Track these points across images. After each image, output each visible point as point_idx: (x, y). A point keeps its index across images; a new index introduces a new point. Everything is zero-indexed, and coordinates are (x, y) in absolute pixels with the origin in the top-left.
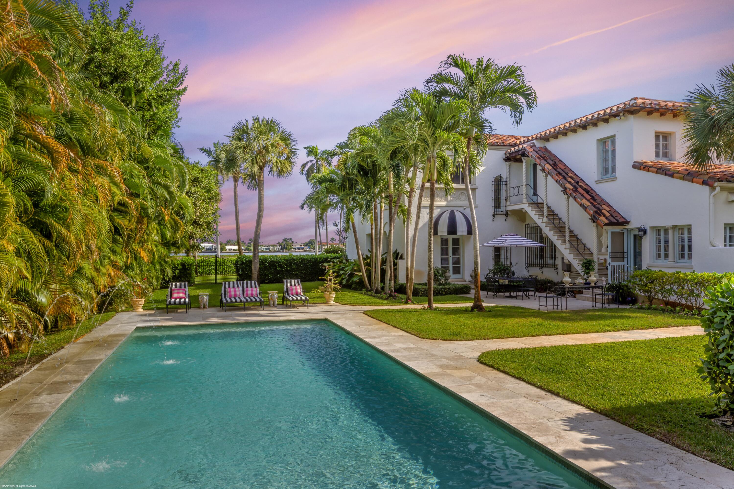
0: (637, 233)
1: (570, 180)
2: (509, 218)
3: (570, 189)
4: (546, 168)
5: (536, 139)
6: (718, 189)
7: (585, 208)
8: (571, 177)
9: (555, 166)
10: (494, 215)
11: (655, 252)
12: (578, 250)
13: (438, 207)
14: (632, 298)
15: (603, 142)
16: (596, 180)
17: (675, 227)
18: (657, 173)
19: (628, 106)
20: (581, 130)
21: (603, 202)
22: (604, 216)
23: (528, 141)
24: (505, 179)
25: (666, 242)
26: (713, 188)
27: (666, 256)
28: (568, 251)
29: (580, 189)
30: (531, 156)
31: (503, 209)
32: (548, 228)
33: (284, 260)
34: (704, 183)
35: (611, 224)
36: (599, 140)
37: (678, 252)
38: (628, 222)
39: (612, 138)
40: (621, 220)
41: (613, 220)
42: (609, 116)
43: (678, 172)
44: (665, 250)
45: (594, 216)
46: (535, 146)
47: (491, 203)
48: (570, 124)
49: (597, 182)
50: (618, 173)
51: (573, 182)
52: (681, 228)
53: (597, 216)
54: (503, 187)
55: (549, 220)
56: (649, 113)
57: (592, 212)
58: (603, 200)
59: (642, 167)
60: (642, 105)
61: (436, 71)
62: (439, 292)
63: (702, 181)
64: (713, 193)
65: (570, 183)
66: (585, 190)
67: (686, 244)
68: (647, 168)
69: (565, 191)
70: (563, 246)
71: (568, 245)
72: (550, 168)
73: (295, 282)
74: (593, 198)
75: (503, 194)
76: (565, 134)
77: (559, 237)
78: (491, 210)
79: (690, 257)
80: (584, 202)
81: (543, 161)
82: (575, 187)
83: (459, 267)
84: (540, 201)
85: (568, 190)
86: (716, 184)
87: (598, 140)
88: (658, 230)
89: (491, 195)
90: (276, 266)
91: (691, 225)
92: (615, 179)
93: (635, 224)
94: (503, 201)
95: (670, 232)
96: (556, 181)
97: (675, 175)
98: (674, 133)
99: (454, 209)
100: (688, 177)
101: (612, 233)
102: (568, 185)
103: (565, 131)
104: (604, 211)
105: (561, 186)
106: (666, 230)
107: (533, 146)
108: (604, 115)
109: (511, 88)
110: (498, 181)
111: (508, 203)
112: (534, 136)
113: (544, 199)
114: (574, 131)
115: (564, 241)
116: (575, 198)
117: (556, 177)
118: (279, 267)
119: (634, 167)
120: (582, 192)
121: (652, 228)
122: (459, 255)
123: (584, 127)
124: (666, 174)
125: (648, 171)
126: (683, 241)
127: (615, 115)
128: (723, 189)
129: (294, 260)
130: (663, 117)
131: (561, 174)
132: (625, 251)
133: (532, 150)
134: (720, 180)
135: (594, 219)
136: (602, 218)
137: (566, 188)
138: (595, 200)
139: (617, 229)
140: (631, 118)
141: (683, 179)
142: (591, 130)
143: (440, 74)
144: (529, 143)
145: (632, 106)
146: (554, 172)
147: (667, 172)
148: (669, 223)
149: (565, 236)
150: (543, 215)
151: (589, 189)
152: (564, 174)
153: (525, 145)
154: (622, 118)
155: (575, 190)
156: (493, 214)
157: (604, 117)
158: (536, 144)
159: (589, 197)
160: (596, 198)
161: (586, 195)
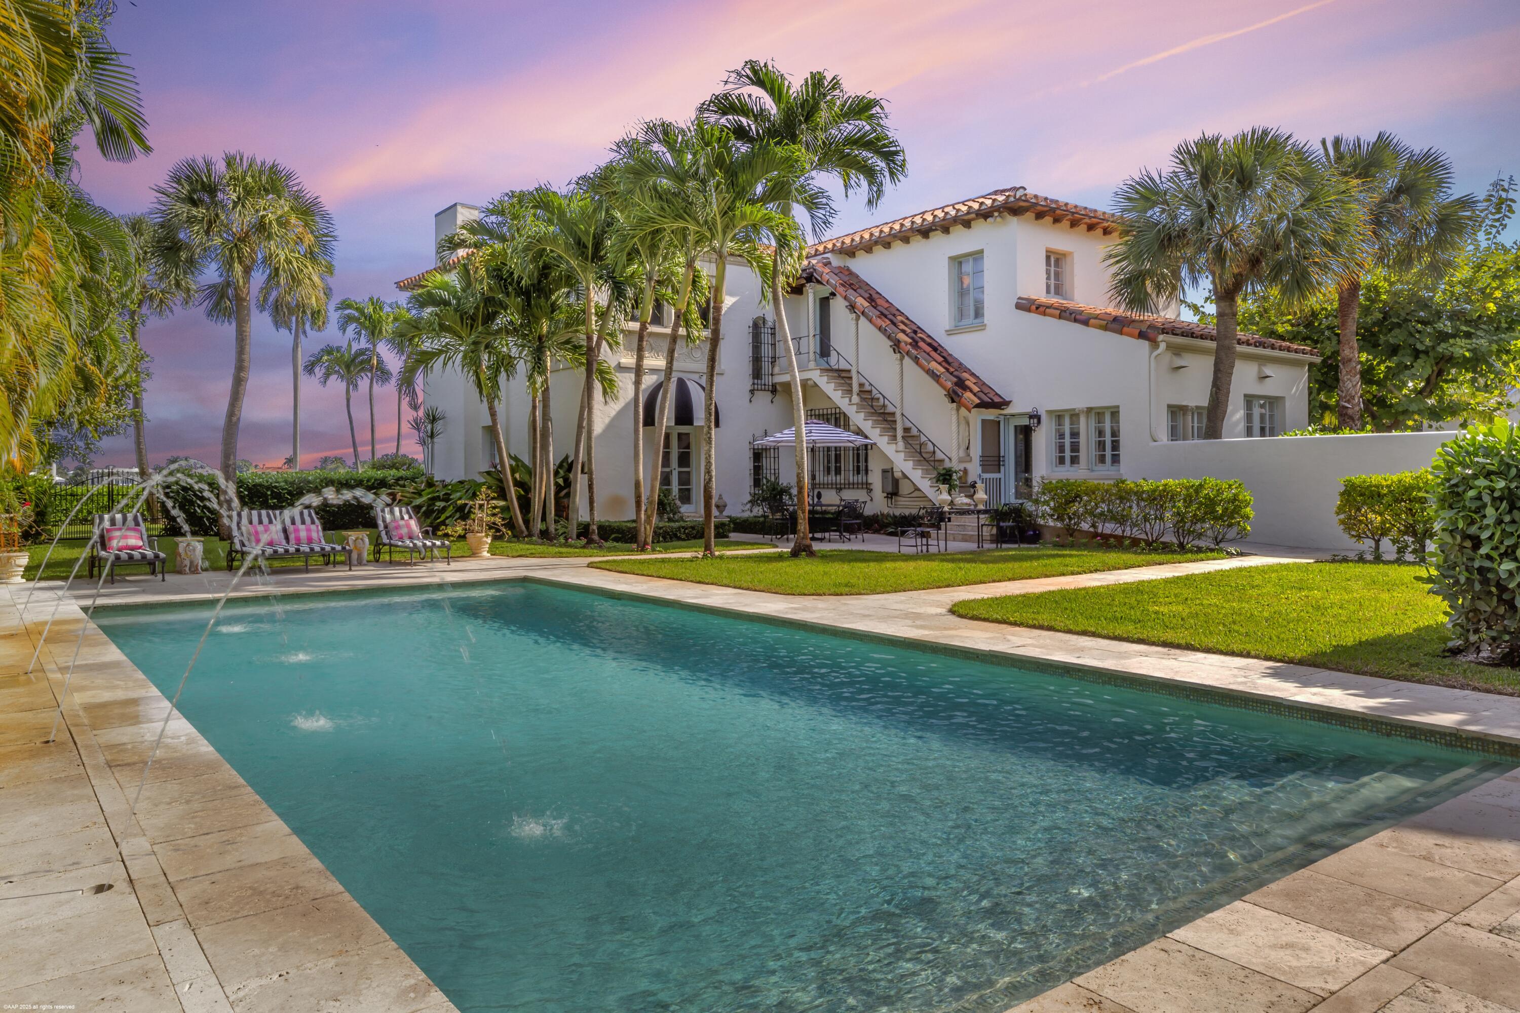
0: (1025, 422)
1: (902, 327)
2: (778, 398)
3: (906, 343)
4: (858, 304)
5: (833, 251)
6: (1163, 346)
7: (935, 377)
8: (902, 322)
9: (871, 300)
10: (752, 392)
11: (1055, 454)
12: (920, 453)
13: (654, 371)
14: (1034, 531)
15: (957, 261)
16: (947, 328)
17: (1090, 410)
18: (1060, 317)
19: (1012, 199)
20: (919, 237)
21: (961, 367)
22: (971, 391)
23: (816, 255)
24: (770, 324)
25: (1075, 434)
26: (1154, 343)
27: (1075, 460)
28: (902, 455)
29: (921, 344)
30: (828, 282)
31: (767, 380)
32: (862, 415)
33: (286, 482)
34: (1142, 335)
35: (983, 405)
36: (952, 259)
37: (1094, 452)
38: (1007, 403)
39: (977, 256)
40: (997, 400)
41: (986, 399)
42: (977, 215)
43: (1097, 317)
44: (1072, 450)
45: (955, 392)
46: (830, 263)
47: (748, 368)
48: (902, 225)
49: (949, 333)
50: (989, 315)
51: (908, 331)
52: (1097, 413)
53: (959, 391)
54: (766, 338)
55: (863, 399)
56: (1039, 216)
57: (949, 385)
58: (961, 364)
59: (1034, 307)
60: (1033, 201)
61: (719, 90)
62: (675, 535)
63: (1137, 332)
64: (1155, 353)
65: (904, 331)
66: (930, 345)
67: (1108, 439)
68: (1041, 309)
69: (896, 346)
70: (893, 447)
71: (901, 444)
72: (866, 304)
73: (401, 512)
74: (946, 360)
75: (766, 351)
76: (887, 245)
77: (884, 430)
78: (748, 383)
79: (1116, 459)
80: (934, 365)
81: (851, 291)
82: (912, 338)
83: (689, 490)
84: (843, 365)
85: (903, 344)
86: (1161, 337)
87: (950, 258)
88: (1058, 416)
89: (748, 352)
90: (266, 495)
91: (1118, 407)
92: (983, 327)
93: (1020, 406)
94: (766, 366)
95: (1083, 420)
96: (880, 329)
97: (1092, 321)
98: (1071, 253)
99: (684, 376)
100: (1114, 326)
101: (983, 421)
102: (902, 336)
103: (888, 240)
104: (967, 383)
105: (889, 337)
106: (1074, 415)
107: (827, 264)
108: (968, 213)
109: (860, 138)
110: (757, 327)
111: (776, 370)
112: (830, 246)
113: (853, 361)
114: (906, 240)
115: (894, 438)
116: (916, 360)
117: (879, 322)
118: (273, 498)
119: (1019, 306)
120: (928, 349)
121: (1050, 412)
122: (688, 466)
123: (925, 232)
124: (1076, 320)
125: (1044, 314)
126: (1101, 433)
127: (985, 214)
128: (1169, 347)
129: (309, 482)
130: (1058, 225)
131: (886, 316)
132: (1002, 454)
133: (827, 270)
134: (1164, 331)
135: (953, 397)
136: (968, 395)
137: (899, 341)
138: (949, 364)
139: (991, 414)
140: (1013, 221)
141: (1105, 328)
142: (937, 238)
143: (726, 96)
144: (819, 257)
145: (1020, 199)
146: (873, 313)
147: (1078, 317)
148: (1079, 404)
149: (895, 429)
150: (850, 391)
151: (935, 345)
152: (890, 317)
153: (814, 262)
154: (999, 219)
155: (915, 344)
156: (749, 388)
157: (966, 218)
158: (832, 260)
159: (940, 359)
160: (950, 360)
161: (933, 354)
